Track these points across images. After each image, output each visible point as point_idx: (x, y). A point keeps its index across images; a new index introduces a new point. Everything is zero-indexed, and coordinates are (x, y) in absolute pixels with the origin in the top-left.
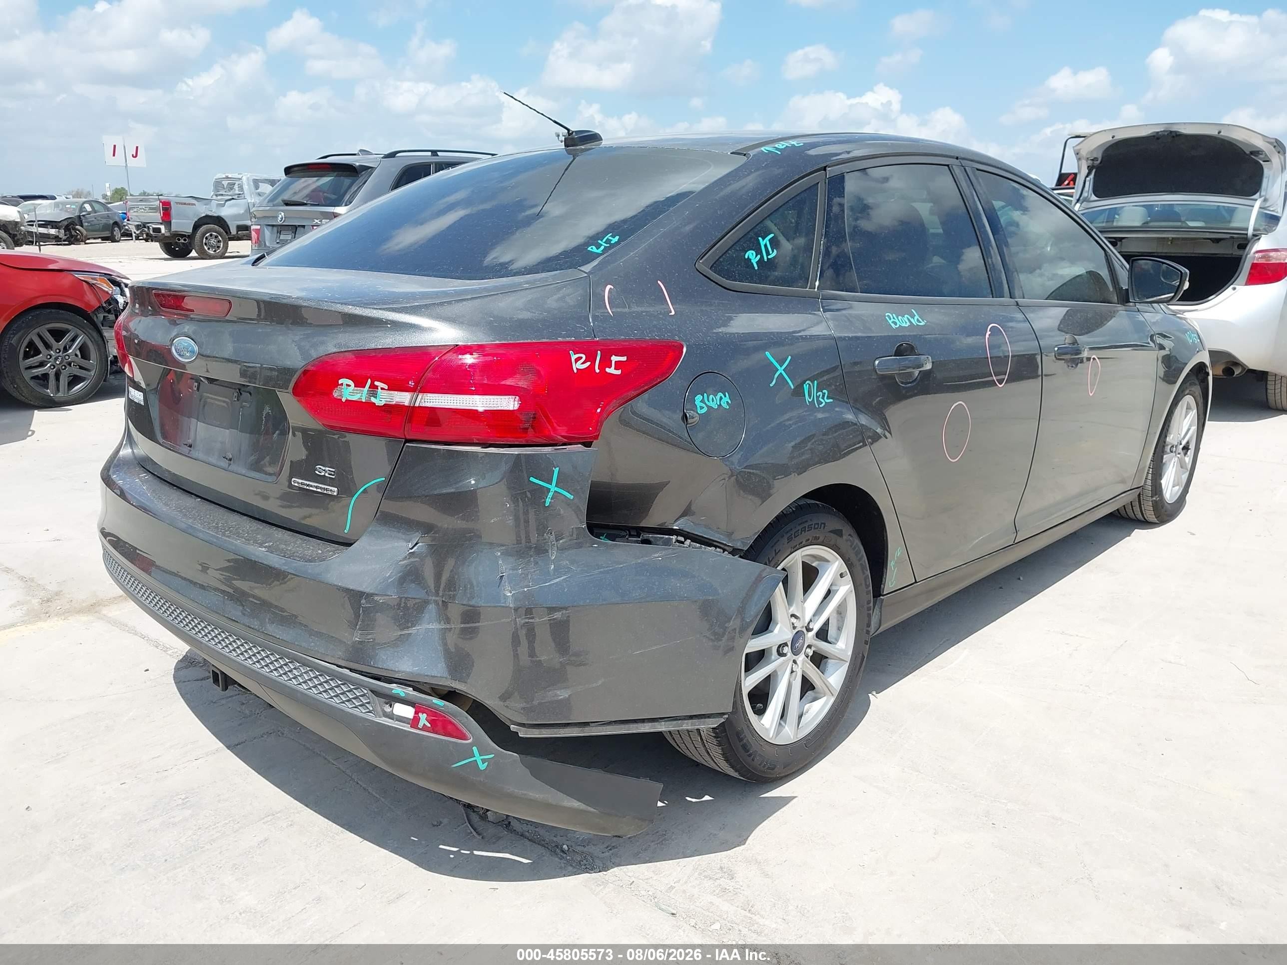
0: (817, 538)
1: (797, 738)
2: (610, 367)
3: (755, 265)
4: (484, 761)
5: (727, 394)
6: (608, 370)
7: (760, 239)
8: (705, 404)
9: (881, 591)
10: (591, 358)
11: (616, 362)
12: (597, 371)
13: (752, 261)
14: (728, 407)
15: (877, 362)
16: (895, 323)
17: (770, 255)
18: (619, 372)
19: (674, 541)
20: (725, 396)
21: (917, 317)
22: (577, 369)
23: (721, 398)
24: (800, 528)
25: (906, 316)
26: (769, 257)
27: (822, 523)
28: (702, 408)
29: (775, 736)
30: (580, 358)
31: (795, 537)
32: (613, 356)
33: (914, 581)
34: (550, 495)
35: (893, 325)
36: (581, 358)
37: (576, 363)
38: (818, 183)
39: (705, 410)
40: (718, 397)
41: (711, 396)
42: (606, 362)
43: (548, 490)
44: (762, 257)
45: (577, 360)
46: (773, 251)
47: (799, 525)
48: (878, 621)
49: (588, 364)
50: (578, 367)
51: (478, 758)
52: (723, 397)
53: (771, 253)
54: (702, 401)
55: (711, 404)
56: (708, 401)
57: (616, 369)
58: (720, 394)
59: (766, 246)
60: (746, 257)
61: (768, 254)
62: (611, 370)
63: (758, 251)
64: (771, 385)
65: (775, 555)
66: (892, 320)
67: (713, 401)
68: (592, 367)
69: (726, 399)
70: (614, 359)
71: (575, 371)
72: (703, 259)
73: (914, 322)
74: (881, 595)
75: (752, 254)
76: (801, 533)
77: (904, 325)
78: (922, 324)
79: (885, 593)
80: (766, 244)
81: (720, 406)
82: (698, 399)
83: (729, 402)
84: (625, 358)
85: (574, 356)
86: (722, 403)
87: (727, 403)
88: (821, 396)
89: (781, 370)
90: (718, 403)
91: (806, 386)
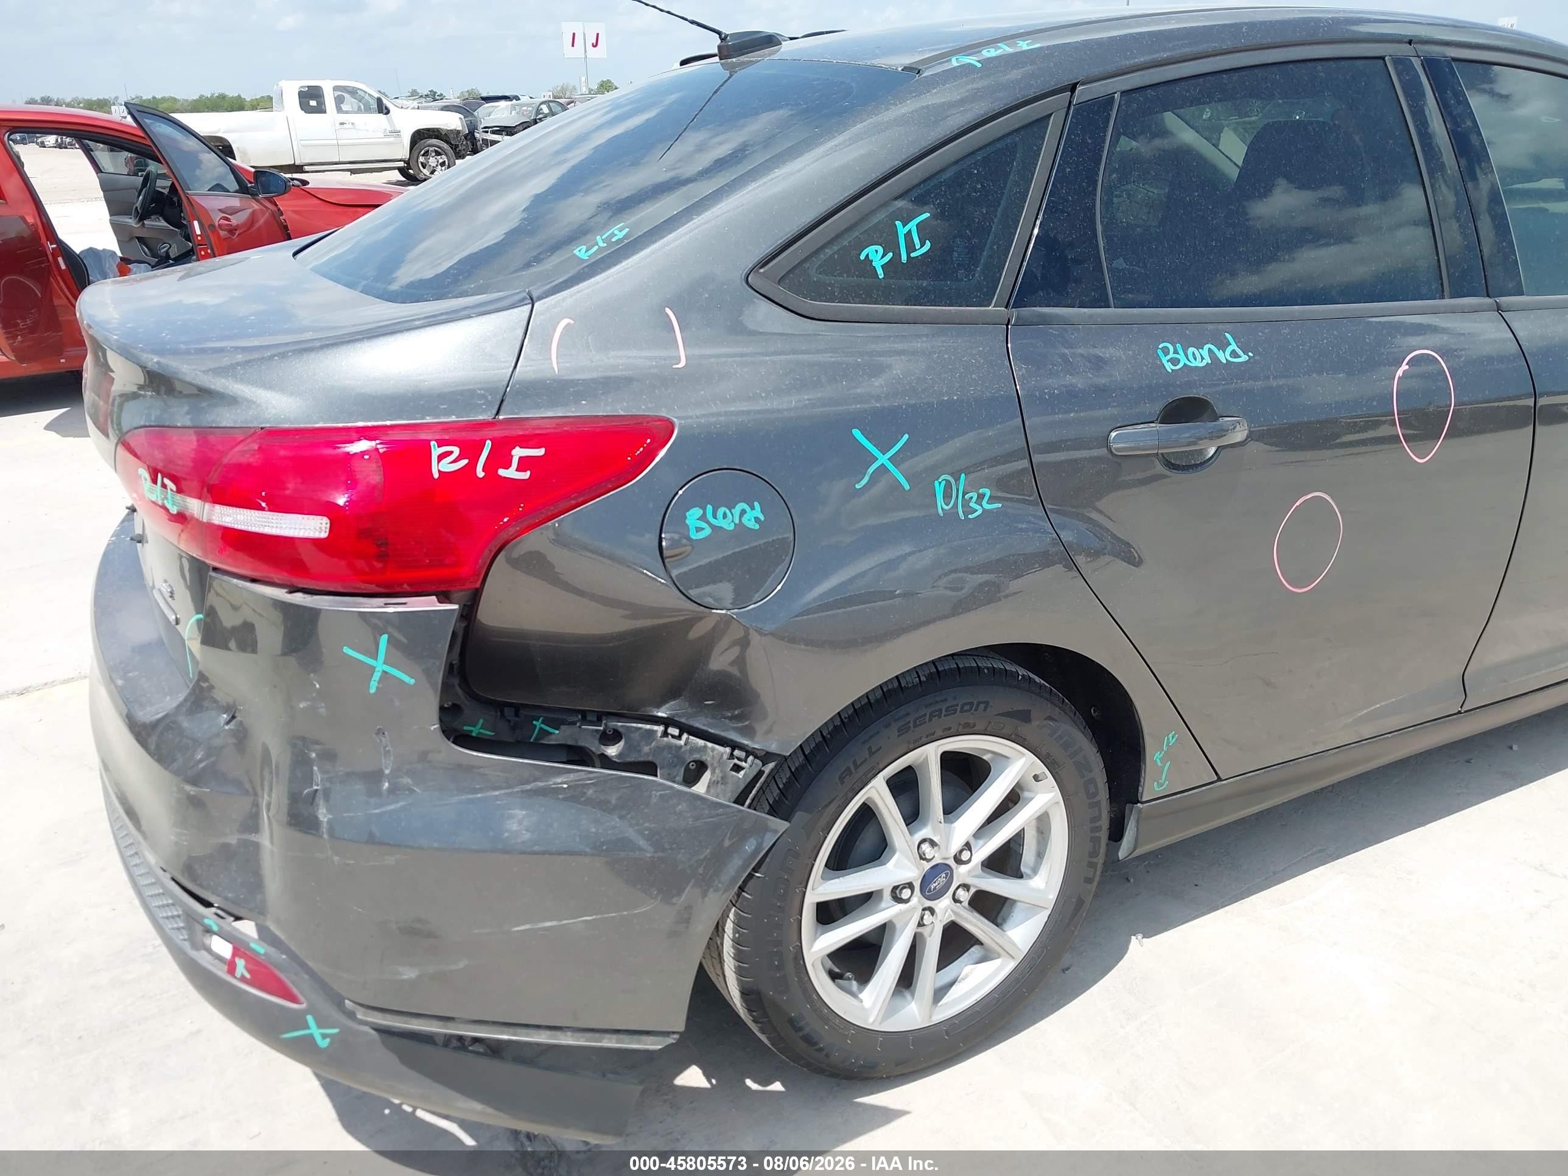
0: (967, 725)
1: (931, 1021)
2: (507, 466)
3: (881, 273)
4: (324, 1036)
5: (756, 505)
6: (502, 472)
7: (898, 223)
8: (708, 522)
9: (1139, 795)
10: (470, 450)
11: (520, 458)
12: (480, 474)
13: (874, 264)
14: (757, 527)
15: (1113, 434)
16: (1174, 361)
17: (914, 250)
18: (526, 475)
19: (659, 734)
20: (753, 508)
21: (1233, 346)
22: (439, 471)
23: (743, 512)
24: (928, 711)
25: (1207, 347)
26: (913, 255)
27: (979, 703)
28: (699, 529)
29: (879, 1019)
30: (449, 454)
31: (915, 726)
32: (517, 448)
33: (1216, 778)
34: (377, 676)
35: (1169, 367)
36: (451, 453)
37: (439, 462)
38: (1052, 114)
39: (707, 531)
40: (737, 511)
41: (720, 512)
42: (501, 457)
43: (373, 669)
44: (897, 255)
45: (441, 457)
46: (922, 245)
47: (926, 706)
48: (1133, 841)
49: (464, 462)
50: (442, 470)
51: (315, 1031)
52: (748, 508)
53: (918, 245)
54: (703, 518)
55: (719, 522)
56: (715, 516)
57: (519, 469)
58: (742, 506)
59: (908, 235)
60: (862, 257)
61: (911, 247)
62: (511, 473)
63: (890, 245)
64: (858, 486)
65: (870, 756)
66: (1171, 355)
67: (725, 516)
68: (471, 467)
69: (757, 512)
70: (518, 452)
71: (436, 475)
72: (766, 268)
73: (1223, 356)
74: (1138, 802)
75: (877, 251)
76: (930, 720)
77: (1194, 364)
78: (1244, 358)
79: (1144, 799)
80: (910, 231)
81: (740, 526)
82: (694, 514)
83: (762, 518)
84: (540, 452)
85: (436, 451)
86: (745, 520)
87: (757, 519)
88: (974, 499)
89: (883, 459)
90: (737, 521)
91: (940, 483)
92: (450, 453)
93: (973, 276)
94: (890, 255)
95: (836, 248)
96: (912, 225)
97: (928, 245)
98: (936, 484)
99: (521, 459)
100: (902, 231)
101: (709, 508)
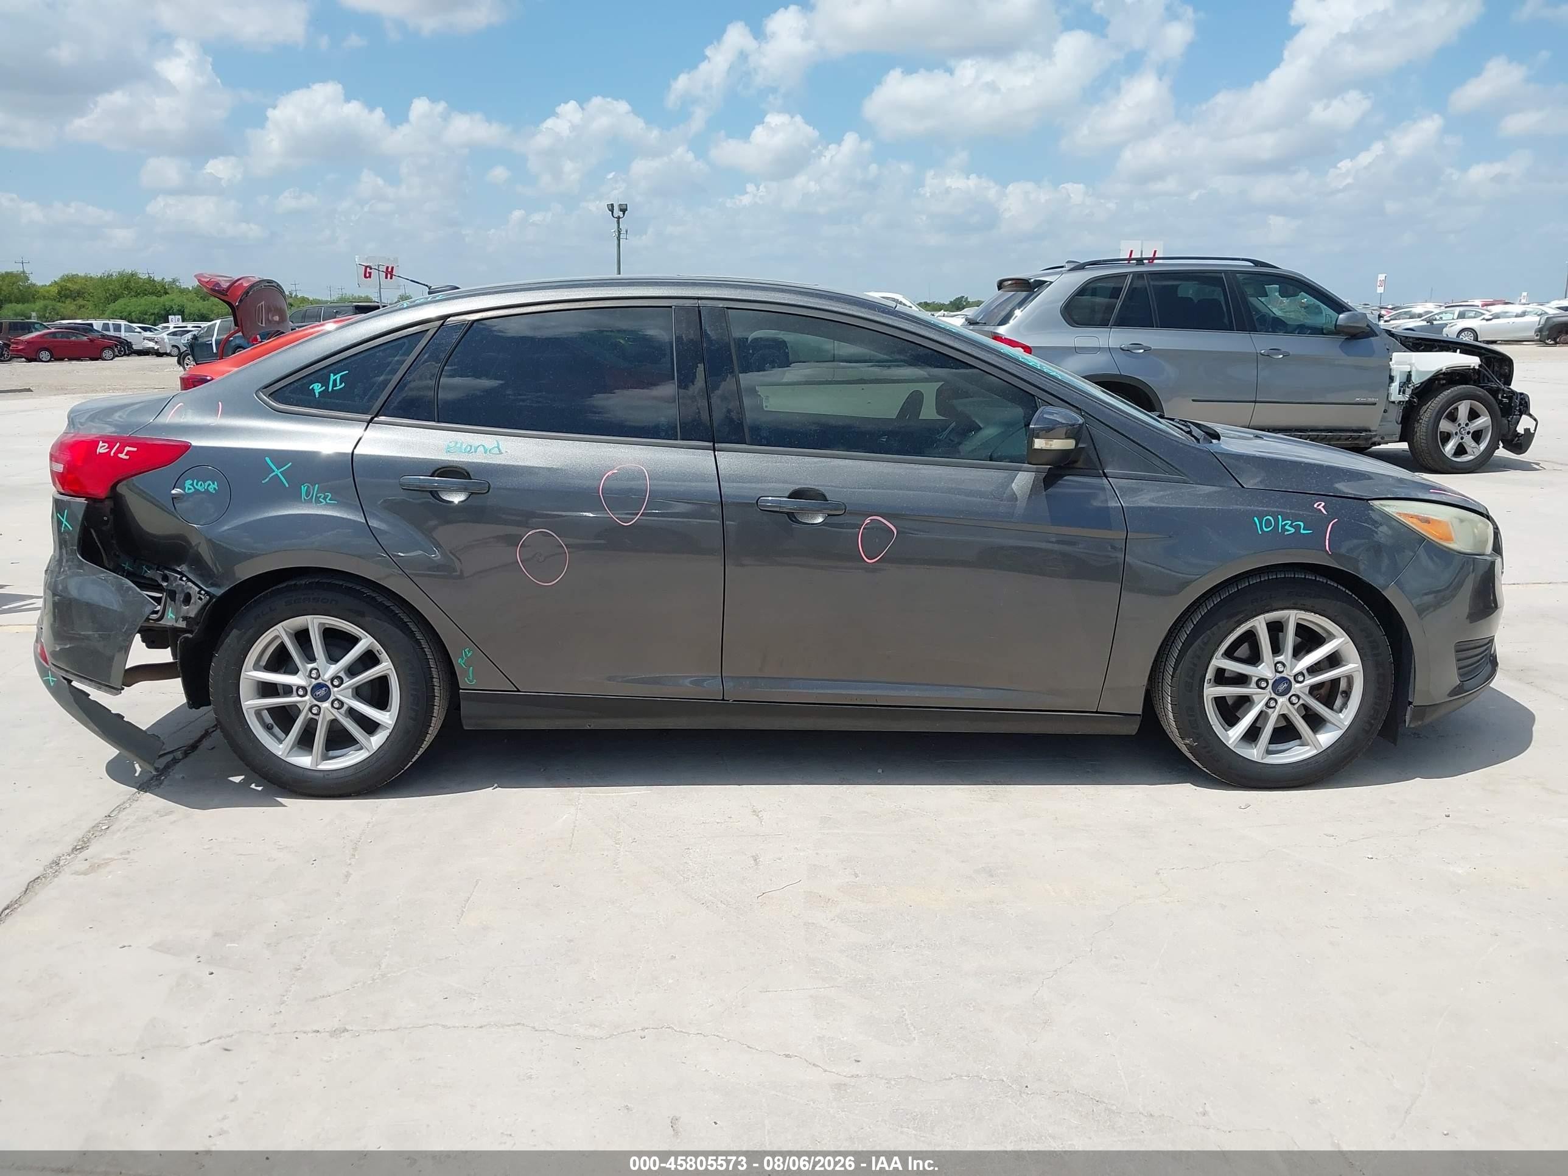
2: (122, 453)
3: (317, 395)
4: (52, 681)
5: (216, 483)
6: (120, 455)
7: (332, 375)
8: (194, 487)
10: (112, 446)
12: (112, 455)
13: (315, 391)
14: (214, 492)
15: (403, 479)
17: (336, 386)
18: (127, 457)
20: (214, 484)
23: (209, 485)
26: (335, 388)
28: (189, 489)
32: (127, 447)
39: (193, 490)
40: (206, 484)
41: (200, 483)
42: (120, 450)
44: (327, 388)
45: (101, 447)
46: (341, 384)
49: (108, 450)
50: (100, 451)
51: (50, 678)
52: (211, 483)
53: (338, 384)
54: (192, 485)
55: (199, 487)
56: (197, 485)
57: (126, 455)
58: (209, 482)
59: (335, 380)
60: (311, 388)
61: (335, 385)
62: (122, 456)
64: (265, 481)
67: (201, 486)
68: (109, 452)
69: (215, 486)
70: (127, 449)
71: (98, 453)
72: (265, 389)
75: (318, 386)
80: (336, 379)
81: (207, 491)
82: (189, 482)
83: (217, 488)
84: (135, 449)
85: (101, 444)
86: (209, 488)
87: (215, 489)
88: (322, 497)
89: (277, 472)
90: (206, 488)
91: (304, 487)
92: (105, 446)
93: (363, 400)
94: (324, 388)
95: (299, 383)
96: (338, 376)
97: (343, 385)
98: (302, 486)
99: (128, 451)
100: (332, 377)
101: (195, 481)
